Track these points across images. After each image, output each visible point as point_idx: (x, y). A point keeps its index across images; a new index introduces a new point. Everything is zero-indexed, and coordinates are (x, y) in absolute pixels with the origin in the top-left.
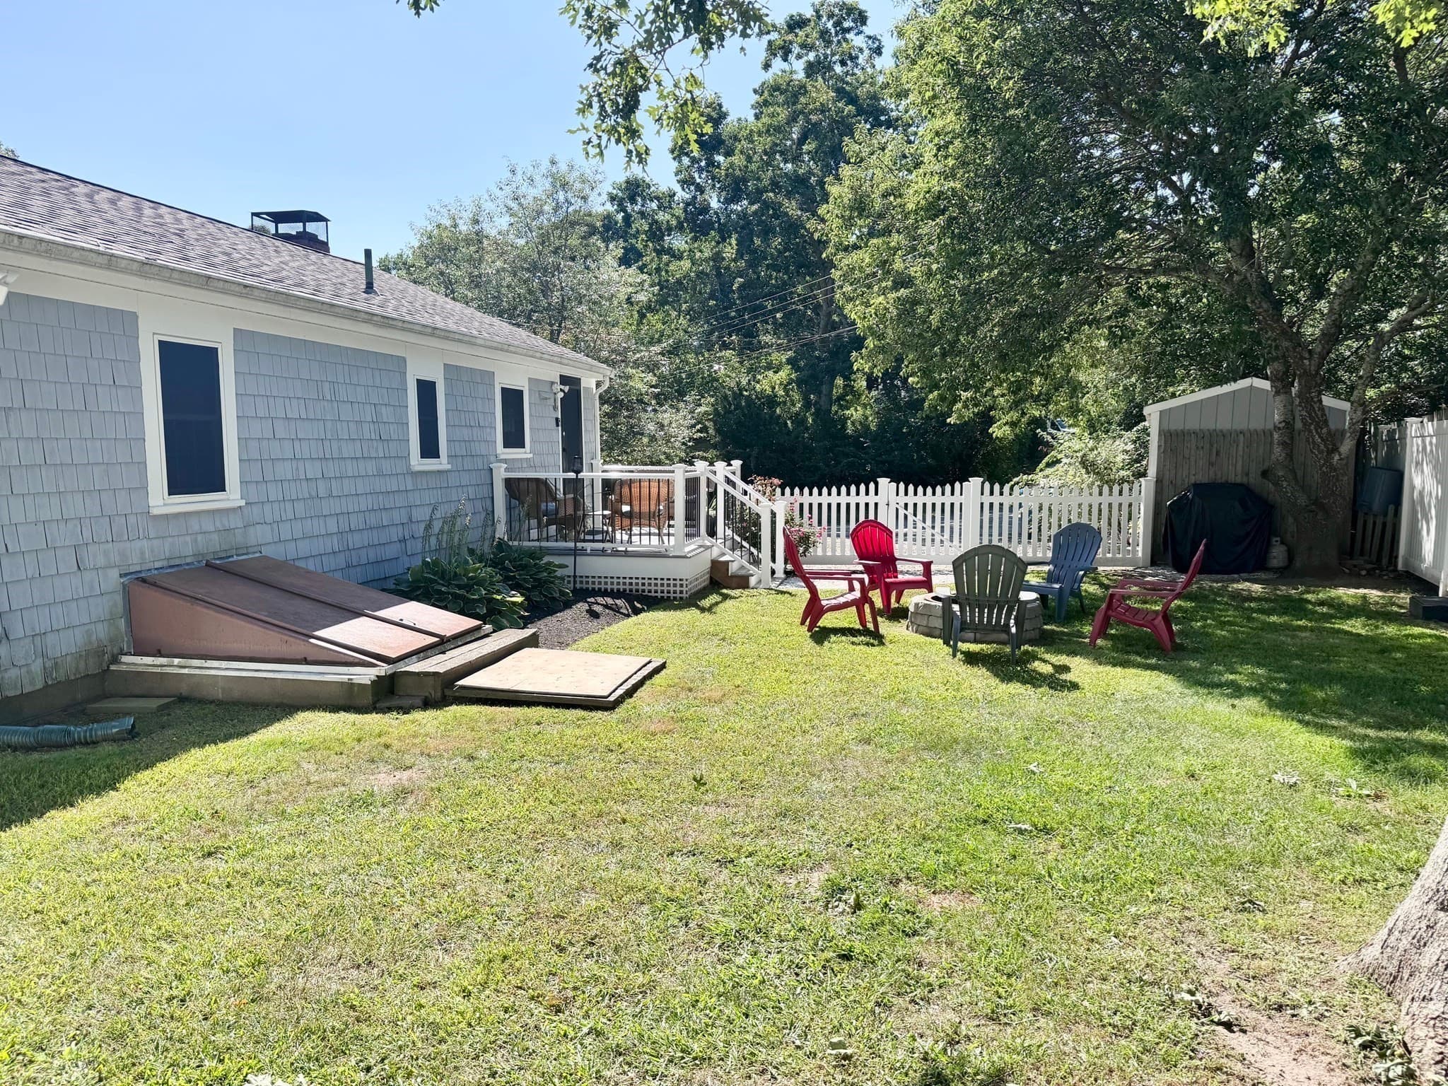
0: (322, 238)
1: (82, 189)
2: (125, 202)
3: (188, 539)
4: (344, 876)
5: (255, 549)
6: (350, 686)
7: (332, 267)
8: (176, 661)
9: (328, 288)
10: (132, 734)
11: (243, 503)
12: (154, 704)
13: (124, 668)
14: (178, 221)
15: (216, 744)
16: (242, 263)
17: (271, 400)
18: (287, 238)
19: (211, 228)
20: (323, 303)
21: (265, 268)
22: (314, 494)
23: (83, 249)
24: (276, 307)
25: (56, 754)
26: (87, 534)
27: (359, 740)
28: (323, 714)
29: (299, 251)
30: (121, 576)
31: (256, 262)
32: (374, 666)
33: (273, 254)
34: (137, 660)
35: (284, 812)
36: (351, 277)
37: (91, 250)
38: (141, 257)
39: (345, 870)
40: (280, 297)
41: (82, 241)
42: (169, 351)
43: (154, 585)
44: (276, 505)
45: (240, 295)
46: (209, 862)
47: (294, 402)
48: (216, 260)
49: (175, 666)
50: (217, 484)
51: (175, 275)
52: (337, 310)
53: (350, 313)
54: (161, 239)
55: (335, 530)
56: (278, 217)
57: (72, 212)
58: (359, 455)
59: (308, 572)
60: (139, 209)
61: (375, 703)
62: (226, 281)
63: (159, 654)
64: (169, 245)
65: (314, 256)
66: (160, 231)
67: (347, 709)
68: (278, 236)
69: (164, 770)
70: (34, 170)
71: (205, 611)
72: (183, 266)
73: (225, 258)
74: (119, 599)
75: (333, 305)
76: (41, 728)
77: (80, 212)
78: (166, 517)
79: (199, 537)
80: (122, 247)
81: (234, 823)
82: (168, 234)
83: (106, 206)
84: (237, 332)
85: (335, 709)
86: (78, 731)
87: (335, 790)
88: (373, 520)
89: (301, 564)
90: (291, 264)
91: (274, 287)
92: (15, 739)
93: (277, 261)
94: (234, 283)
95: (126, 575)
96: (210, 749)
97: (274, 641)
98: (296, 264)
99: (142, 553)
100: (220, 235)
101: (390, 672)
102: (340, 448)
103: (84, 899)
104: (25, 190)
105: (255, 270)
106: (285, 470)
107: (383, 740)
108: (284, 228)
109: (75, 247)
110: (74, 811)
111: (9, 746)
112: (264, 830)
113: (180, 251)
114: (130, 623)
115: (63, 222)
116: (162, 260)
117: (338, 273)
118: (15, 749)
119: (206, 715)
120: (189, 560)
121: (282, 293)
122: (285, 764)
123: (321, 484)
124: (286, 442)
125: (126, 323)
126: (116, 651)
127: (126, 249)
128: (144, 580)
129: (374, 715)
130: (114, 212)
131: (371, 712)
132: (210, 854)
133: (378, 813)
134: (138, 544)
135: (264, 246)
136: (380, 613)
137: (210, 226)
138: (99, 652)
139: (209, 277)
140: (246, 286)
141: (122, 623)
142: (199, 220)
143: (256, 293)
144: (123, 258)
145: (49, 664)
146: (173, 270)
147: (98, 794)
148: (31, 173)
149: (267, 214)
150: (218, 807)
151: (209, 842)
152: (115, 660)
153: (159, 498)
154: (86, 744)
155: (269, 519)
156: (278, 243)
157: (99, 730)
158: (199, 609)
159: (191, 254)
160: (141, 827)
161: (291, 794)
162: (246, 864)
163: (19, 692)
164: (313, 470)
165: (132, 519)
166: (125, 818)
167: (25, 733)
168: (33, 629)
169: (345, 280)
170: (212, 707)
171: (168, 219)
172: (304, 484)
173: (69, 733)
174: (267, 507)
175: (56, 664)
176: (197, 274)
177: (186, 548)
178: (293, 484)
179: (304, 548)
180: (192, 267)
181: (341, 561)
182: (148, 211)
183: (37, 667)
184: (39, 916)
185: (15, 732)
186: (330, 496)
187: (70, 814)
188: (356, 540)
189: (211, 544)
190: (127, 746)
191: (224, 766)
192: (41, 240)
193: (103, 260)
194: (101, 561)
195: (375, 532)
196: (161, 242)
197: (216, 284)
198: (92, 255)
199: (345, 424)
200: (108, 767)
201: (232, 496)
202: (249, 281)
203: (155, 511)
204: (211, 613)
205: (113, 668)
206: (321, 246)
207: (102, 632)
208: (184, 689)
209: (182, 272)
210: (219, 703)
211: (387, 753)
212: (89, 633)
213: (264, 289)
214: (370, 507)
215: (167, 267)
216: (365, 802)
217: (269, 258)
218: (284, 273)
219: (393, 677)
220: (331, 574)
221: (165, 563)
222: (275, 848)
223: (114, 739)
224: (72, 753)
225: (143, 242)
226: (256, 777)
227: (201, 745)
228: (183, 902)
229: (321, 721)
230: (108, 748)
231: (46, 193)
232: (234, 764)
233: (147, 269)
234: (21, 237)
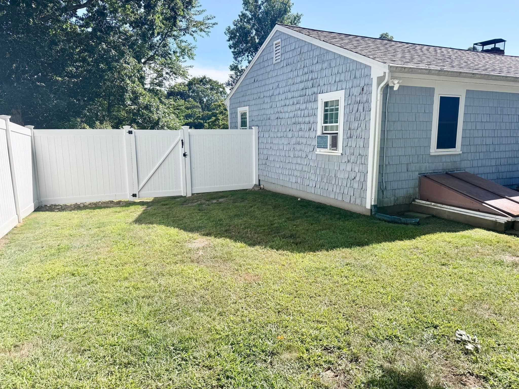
0: (502, 48)
1: (418, 47)
2: (432, 49)
3: (441, 164)
4: (491, 285)
5: (463, 169)
6: (496, 223)
7: (506, 61)
8: (433, 204)
9: (505, 70)
10: (418, 224)
11: (461, 152)
12: (425, 216)
13: (416, 203)
14: (449, 52)
15: (445, 232)
16: (471, 65)
17: (477, 115)
18: (487, 51)
19: (459, 53)
20: (503, 76)
21: (480, 65)
22: (488, 150)
23: (422, 69)
24: (484, 80)
25: (396, 225)
26: (411, 160)
27: (498, 242)
28: (484, 230)
29: (492, 56)
30: (419, 174)
31: (476, 64)
32: (507, 217)
33: (482, 59)
34: (421, 201)
35: (469, 259)
36: (514, 63)
37: (424, 69)
38: (439, 68)
39: (491, 283)
40: (486, 76)
41: (422, 66)
42: (443, 100)
43: (429, 178)
44: (473, 154)
45: (471, 77)
46: (443, 267)
47: (485, 115)
48: (463, 66)
49: (432, 205)
50: (453, 146)
51: (449, 73)
52: (509, 78)
53: (514, 79)
54: (444, 61)
55: (495, 164)
56: (484, 44)
57: (417, 57)
58: (509, 135)
59: (482, 179)
60: (436, 51)
61: (505, 230)
62: (467, 73)
63: (428, 201)
64: (447, 62)
65: (498, 57)
66: (443, 58)
67: (494, 231)
68: (483, 51)
69: (428, 237)
70: (405, 44)
71: (445, 189)
72: (452, 70)
73: (466, 64)
74: (417, 181)
75: (507, 77)
76: (393, 217)
77: (419, 56)
78: (435, 156)
79: (445, 163)
80: (433, 66)
81: (452, 258)
82: (446, 59)
83: (426, 52)
84: (468, 91)
85: (489, 229)
86: (403, 220)
87: (488, 257)
88: (510, 161)
89: (479, 176)
90: (489, 62)
91: (484, 73)
92: (385, 219)
93: (484, 61)
94: (469, 73)
95: (420, 174)
96: (443, 234)
97: (468, 202)
98: (491, 62)
99: (426, 167)
100: (463, 55)
101: (513, 220)
102: (501, 133)
103: (407, 266)
104: (403, 52)
105: (477, 67)
106: (478, 141)
107: (508, 244)
108: (487, 47)
109: (420, 69)
110: (403, 242)
111: (384, 220)
112: (462, 263)
113: (450, 64)
114: (420, 190)
115: (415, 61)
116: (446, 68)
117: (509, 63)
118: (385, 221)
119: (441, 223)
120: (440, 171)
121: (487, 75)
122: (469, 244)
123: (491, 146)
124: (480, 131)
125: (430, 91)
126: (414, 198)
127: (434, 66)
128: (426, 176)
129: (504, 235)
130: (429, 54)
131: (503, 234)
132: (443, 265)
133: (505, 269)
134: (425, 164)
135: (479, 57)
136: (512, 198)
137: (459, 52)
138: (409, 197)
139: (461, 72)
140: (473, 74)
141: (417, 189)
142: (455, 51)
143: (477, 76)
144: (433, 70)
145: (396, 199)
146: (449, 71)
147: (409, 239)
148: (404, 45)
149: (480, 43)
150: (446, 252)
151: (443, 261)
152: (414, 200)
153: (434, 150)
154: (405, 224)
155: (470, 159)
156: (483, 54)
157: (409, 220)
158: (443, 188)
159: (454, 65)
160: (422, 251)
161: (471, 254)
162: (456, 271)
163: (387, 205)
164: (489, 141)
165: (424, 156)
166: (417, 247)
167: (388, 217)
168: (393, 187)
169: (511, 65)
170: (443, 221)
171: (445, 52)
172: (485, 146)
173: (400, 220)
174: (470, 155)
175: (397, 199)
176: (457, 72)
177: (439, 166)
178: (480, 146)
179: (481, 170)
180: (455, 70)
181: (495, 176)
182: (439, 51)
183: (392, 198)
184: (395, 267)
185: (386, 216)
186: (495, 151)
187: (401, 242)
188: (503, 169)
189: (448, 166)
190: (417, 227)
191: (448, 240)
192: (410, 68)
193: (427, 71)
194: (414, 169)
195: (511, 166)
196: (444, 62)
197: (463, 74)
198: (424, 70)
199: (504, 124)
200: (412, 232)
201: (458, 150)
202: (475, 72)
203: (432, 154)
204: (446, 189)
205: (413, 203)
206: (500, 52)
207: (411, 191)
208: (434, 213)
209: (452, 72)
210: (445, 220)
211: (510, 250)
212: (407, 191)
213: (480, 74)
214: (510, 156)
215: (447, 71)
216: (501, 263)
217: (481, 61)
218: (487, 66)
219: (513, 223)
220: (490, 181)
221: (432, 171)
222: (466, 269)
223: (413, 224)
224: (401, 225)
225: (439, 63)
226: (459, 246)
227: (441, 232)
228: (436, 276)
229: (483, 232)
230: (410, 226)
231: (409, 51)
232: (451, 240)
233: (441, 72)
234: (405, 68)
